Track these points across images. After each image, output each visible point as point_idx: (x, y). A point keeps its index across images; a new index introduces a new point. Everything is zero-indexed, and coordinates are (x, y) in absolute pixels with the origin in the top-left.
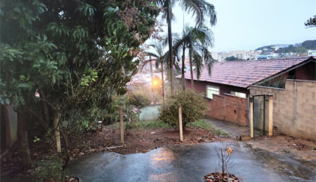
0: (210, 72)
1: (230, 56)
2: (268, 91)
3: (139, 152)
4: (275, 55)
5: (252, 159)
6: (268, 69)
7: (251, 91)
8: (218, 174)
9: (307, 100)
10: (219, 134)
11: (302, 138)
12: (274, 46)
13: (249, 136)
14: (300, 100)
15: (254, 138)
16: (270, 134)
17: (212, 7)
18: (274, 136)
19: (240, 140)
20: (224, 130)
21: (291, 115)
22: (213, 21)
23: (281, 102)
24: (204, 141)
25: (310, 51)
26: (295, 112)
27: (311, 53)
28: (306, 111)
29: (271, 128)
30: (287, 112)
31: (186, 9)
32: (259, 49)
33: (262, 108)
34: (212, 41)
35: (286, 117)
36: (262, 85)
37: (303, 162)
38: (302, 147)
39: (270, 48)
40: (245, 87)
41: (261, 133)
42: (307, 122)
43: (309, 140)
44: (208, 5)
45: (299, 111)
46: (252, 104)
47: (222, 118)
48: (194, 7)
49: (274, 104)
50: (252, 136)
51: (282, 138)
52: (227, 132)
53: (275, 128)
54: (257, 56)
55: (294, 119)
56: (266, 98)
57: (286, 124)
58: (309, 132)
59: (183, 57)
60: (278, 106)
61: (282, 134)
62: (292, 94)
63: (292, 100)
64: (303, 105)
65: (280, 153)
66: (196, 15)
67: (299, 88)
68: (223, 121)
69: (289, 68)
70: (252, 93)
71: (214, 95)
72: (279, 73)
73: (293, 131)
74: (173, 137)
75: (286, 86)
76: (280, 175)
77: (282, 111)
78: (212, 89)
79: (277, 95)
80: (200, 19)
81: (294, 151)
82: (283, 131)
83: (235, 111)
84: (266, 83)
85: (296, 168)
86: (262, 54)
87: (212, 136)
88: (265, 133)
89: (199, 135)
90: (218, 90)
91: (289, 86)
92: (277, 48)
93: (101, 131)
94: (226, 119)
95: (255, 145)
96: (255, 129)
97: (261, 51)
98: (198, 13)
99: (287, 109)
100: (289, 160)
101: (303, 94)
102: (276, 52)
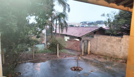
0: (66, 31)
1: (71, 25)
2: (88, 38)
3: (42, 62)
4: (87, 25)
5: (84, 62)
6: (87, 30)
7: (82, 38)
8: (75, 67)
9: (101, 42)
10: (71, 54)
11: (99, 55)
12: (87, 22)
13: (82, 54)
14: (99, 42)
15: (84, 55)
16: (89, 54)
17: (69, 5)
18: (90, 54)
19: (79, 56)
20: (72, 53)
21: (95, 47)
22: (69, 11)
23: (92, 43)
24: (66, 57)
25: (98, 25)
26: (97, 46)
27: (99, 26)
28: (100, 46)
29: (89, 51)
30: (94, 46)
31: (59, 5)
32: (81, 23)
33: (86, 44)
34: (68, 19)
35: (94, 48)
36: (86, 36)
37: (101, 62)
38: (99, 58)
39: (85, 23)
40: (80, 37)
41: (86, 53)
42: (101, 49)
43: (101, 55)
44: (67, 4)
45: (98, 45)
46: (83, 43)
47: (71, 49)
48: (63, 5)
49: (90, 43)
50: (83, 54)
51: (93, 55)
52: (74, 54)
53: (90, 51)
54: (81, 25)
55: (96, 48)
56: (88, 41)
57: (94, 50)
58: (101, 53)
59: (56, 24)
60: (91, 44)
61: (92, 54)
62: (96, 40)
63: (96, 42)
64: (99, 43)
65: (93, 60)
66: (63, 8)
67: (99, 38)
68: (71, 50)
69: (94, 31)
70: (83, 39)
71: (68, 40)
72: (91, 32)
73: (96, 53)
74: (54, 56)
75: (94, 37)
76: (95, 66)
77: (93, 46)
78: (66, 37)
79: (91, 40)
80: (65, 9)
81: (97, 59)
82: (93, 53)
83: (76, 46)
84: (87, 35)
85: (99, 64)
86: (83, 24)
87: (69, 55)
88: (87, 53)
89: (64, 55)
90: (69, 38)
91: (95, 37)
92: (88, 23)
93: (20, 54)
94: (73, 49)
95: (85, 57)
96: (84, 52)
97: (82, 23)
98: (64, 7)
99: (94, 45)
100: (96, 62)
101: (100, 40)
102: (87, 24)
